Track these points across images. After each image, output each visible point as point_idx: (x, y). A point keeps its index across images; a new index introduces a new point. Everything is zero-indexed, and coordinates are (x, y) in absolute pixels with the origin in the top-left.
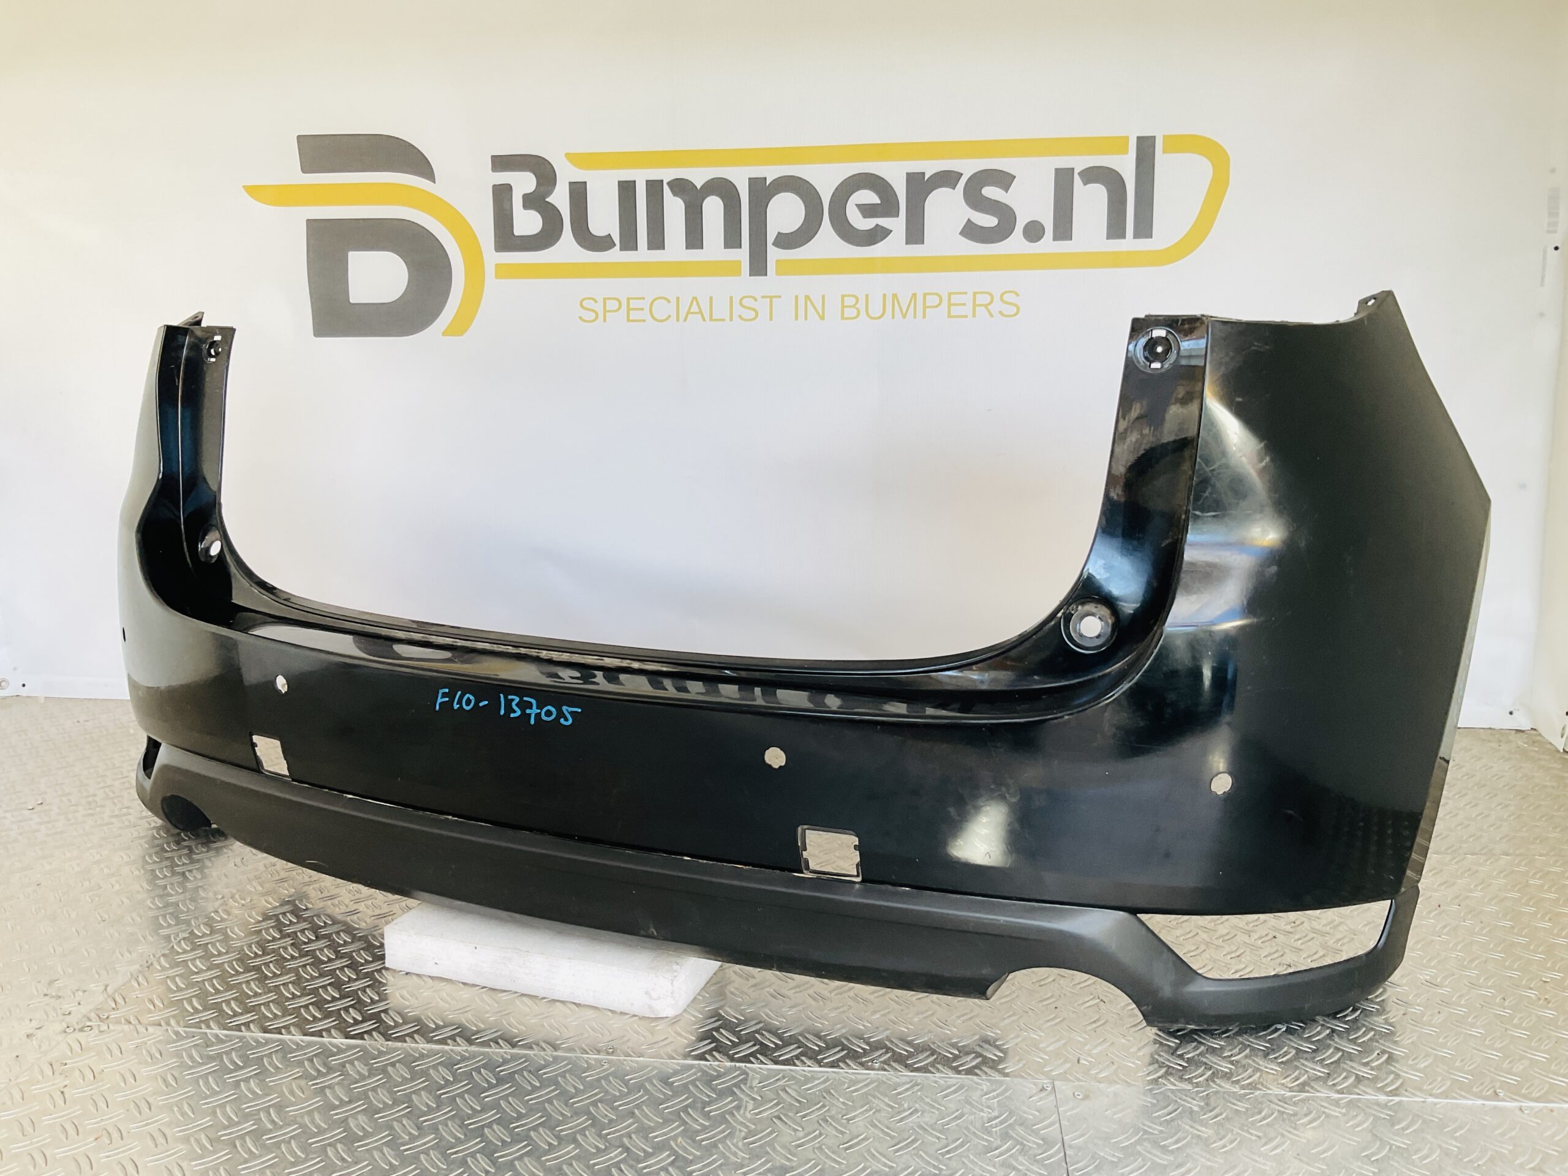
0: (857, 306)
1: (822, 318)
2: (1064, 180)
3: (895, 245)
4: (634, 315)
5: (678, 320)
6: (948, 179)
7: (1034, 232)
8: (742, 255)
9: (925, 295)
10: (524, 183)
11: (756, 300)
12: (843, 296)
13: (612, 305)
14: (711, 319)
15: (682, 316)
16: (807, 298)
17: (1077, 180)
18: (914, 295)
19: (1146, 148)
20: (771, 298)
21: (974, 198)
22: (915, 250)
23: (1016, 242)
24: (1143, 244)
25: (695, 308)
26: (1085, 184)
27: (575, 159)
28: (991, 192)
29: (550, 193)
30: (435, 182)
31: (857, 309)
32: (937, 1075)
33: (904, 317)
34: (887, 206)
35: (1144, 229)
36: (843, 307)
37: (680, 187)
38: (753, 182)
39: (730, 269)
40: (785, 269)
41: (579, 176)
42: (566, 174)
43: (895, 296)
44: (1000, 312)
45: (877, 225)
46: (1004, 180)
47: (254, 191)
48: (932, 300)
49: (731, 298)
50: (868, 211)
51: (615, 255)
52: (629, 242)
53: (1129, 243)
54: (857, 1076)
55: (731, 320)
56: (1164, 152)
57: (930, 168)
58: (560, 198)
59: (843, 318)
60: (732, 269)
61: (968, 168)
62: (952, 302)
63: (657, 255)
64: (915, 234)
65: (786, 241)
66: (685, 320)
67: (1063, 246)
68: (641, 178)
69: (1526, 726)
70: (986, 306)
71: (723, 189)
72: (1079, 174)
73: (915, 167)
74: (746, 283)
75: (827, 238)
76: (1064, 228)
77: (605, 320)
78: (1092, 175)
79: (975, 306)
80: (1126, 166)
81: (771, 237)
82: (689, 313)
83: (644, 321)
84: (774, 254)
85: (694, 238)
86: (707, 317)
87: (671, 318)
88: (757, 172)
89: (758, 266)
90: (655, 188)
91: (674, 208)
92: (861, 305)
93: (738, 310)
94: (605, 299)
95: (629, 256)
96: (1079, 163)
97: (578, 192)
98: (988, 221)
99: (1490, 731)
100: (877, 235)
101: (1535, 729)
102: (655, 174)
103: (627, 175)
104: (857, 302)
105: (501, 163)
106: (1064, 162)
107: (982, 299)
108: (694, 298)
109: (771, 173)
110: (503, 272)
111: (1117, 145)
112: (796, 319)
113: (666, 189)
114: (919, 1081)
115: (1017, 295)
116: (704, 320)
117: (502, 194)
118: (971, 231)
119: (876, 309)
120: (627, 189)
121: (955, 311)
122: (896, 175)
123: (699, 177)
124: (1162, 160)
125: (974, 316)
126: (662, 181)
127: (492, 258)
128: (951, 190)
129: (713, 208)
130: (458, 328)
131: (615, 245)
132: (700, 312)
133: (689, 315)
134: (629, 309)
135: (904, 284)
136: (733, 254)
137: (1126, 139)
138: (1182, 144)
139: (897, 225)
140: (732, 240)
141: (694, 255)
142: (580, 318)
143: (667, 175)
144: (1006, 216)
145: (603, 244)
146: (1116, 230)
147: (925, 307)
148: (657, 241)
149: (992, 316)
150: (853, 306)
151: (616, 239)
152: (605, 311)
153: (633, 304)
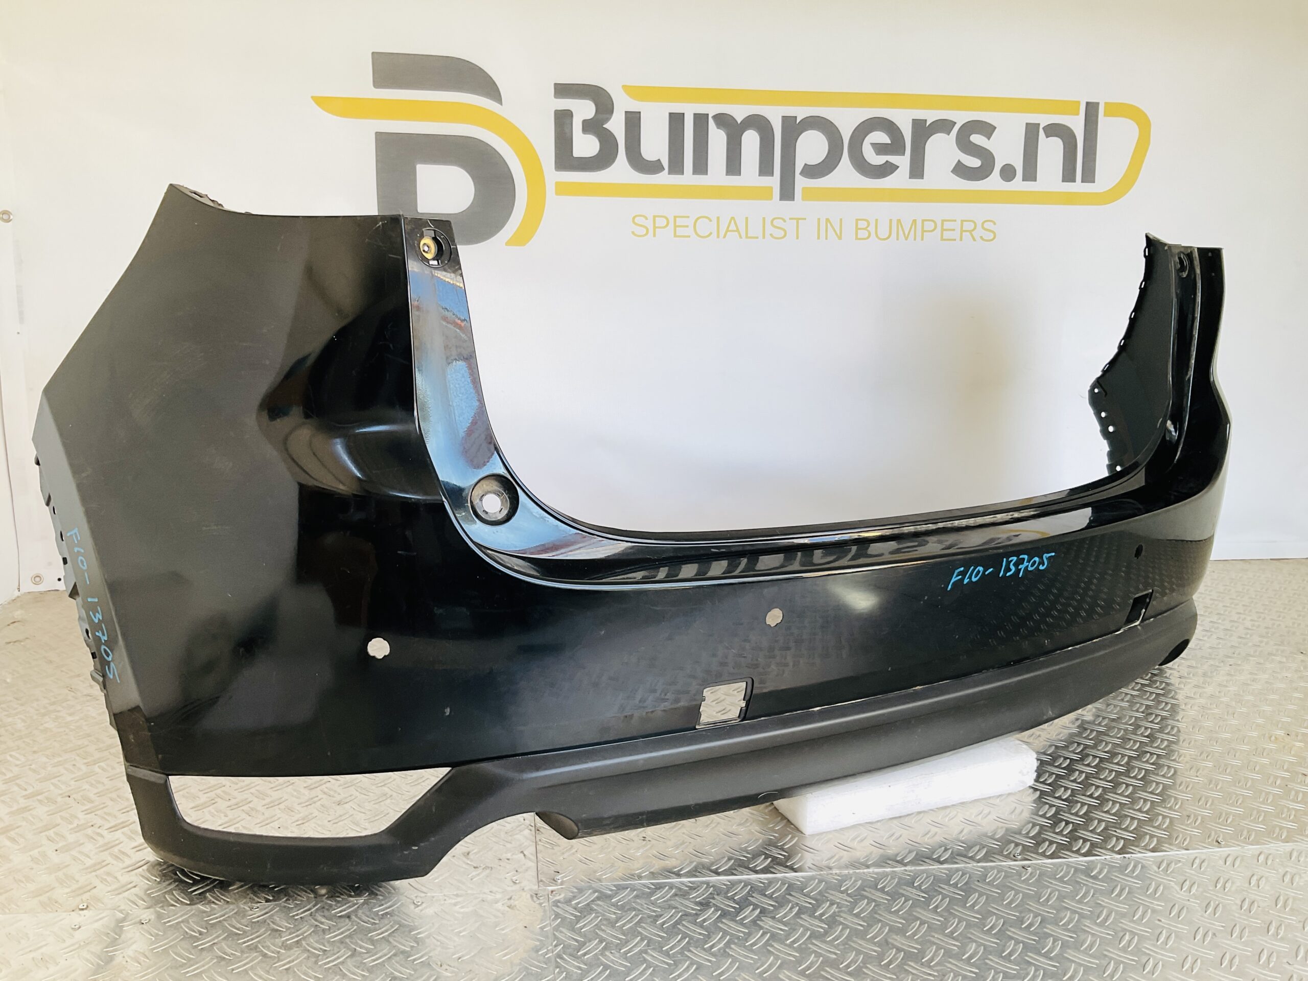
0: (868, 229)
1: (840, 238)
2: (1032, 131)
3: (900, 179)
4: (680, 231)
5: (718, 237)
6: (944, 126)
7: (1008, 173)
8: (774, 181)
9: (923, 221)
10: (584, 110)
11: (785, 221)
12: (857, 220)
13: (661, 222)
14: (747, 237)
15: (722, 235)
16: (827, 220)
17: (1042, 133)
18: (915, 221)
19: (1092, 110)
20: (798, 219)
21: (964, 144)
22: (917, 184)
23: (994, 181)
24: (1088, 188)
25: (733, 227)
26: (1047, 137)
27: (632, 91)
28: (977, 139)
29: (608, 120)
30: (501, 104)
31: (868, 231)
33: (906, 239)
34: (896, 146)
35: (1089, 176)
36: (857, 229)
37: (723, 120)
38: (785, 119)
39: (763, 194)
40: (810, 195)
41: (634, 106)
42: (622, 104)
43: (899, 221)
44: (981, 237)
45: (887, 161)
46: (987, 129)
47: (322, 102)
48: (929, 226)
49: (764, 219)
50: (880, 149)
51: (664, 178)
52: (676, 166)
53: (1078, 186)
55: (764, 237)
56: (1105, 116)
57: (931, 116)
58: (616, 125)
59: (857, 238)
60: (764, 193)
61: (961, 118)
62: (944, 228)
63: (700, 180)
64: (917, 171)
65: (812, 171)
66: (725, 237)
67: (1029, 186)
68: (689, 111)
70: (970, 232)
71: (759, 123)
72: (1043, 129)
73: (920, 114)
74: (776, 206)
75: (845, 170)
76: (1030, 174)
77: (654, 236)
78: (1054, 130)
79: (962, 231)
80: (1077, 125)
81: (799, 168)
82: (728, 230)
83: (689, 236)
84: (801, 182)
85: (733, 165)
86: (743, 235)
88: (790, 111)
89: (787, 192)
90: (701, 120)
91: (717, 139)
92: (872, 229)
93: (769, 229)
94: (655, 217)
95: (675, 179)
96: (1044, 120)
97: (633, 121)
98: (974, 162)
100: (887, 170)
102: (702, 109)
103: (677, 108)
104: (868, 226)
105: (563, 90)
106: (1033, 118)
107: (968, 226)
108: (733, 218)
109: (801, 113)
110: (563, 189)
111: (1069, 107)
112: (819, 238)
113: (711, 123)
115: (995, 224)
116: (741, 237)
117: (563, 119)
118: (960, 170)
119: (883, 231)
120: (676, 120)
121: (947, 235)
122: (904, 120)
123: (739, 113)
124: (1103, 121)
125: (961, 239)
126: (708, 114)
127: (553, 176)
128: (947, 136)
129: (751, 140)
130: (520, 239)
131: (664, 169)
132: (737, 230)
133: (728, 233)
134: (676, 226)
135: (907, 211)
136: (766, 181)
137: (1079, 103)
138: (1119, 110)
139: (903, 162)
140: (766, 168)
141: (734, 180)
142: (633, 233)
143: (712, 110)
144: (987, 158)
145: (654, 167)
146: (1068, 175)
147: (923, 231)
148: (701, 167)
149: (974, 240)
150: (865, 229)
151: (665, 163)
152: (655, 228)
153: (679, 222)
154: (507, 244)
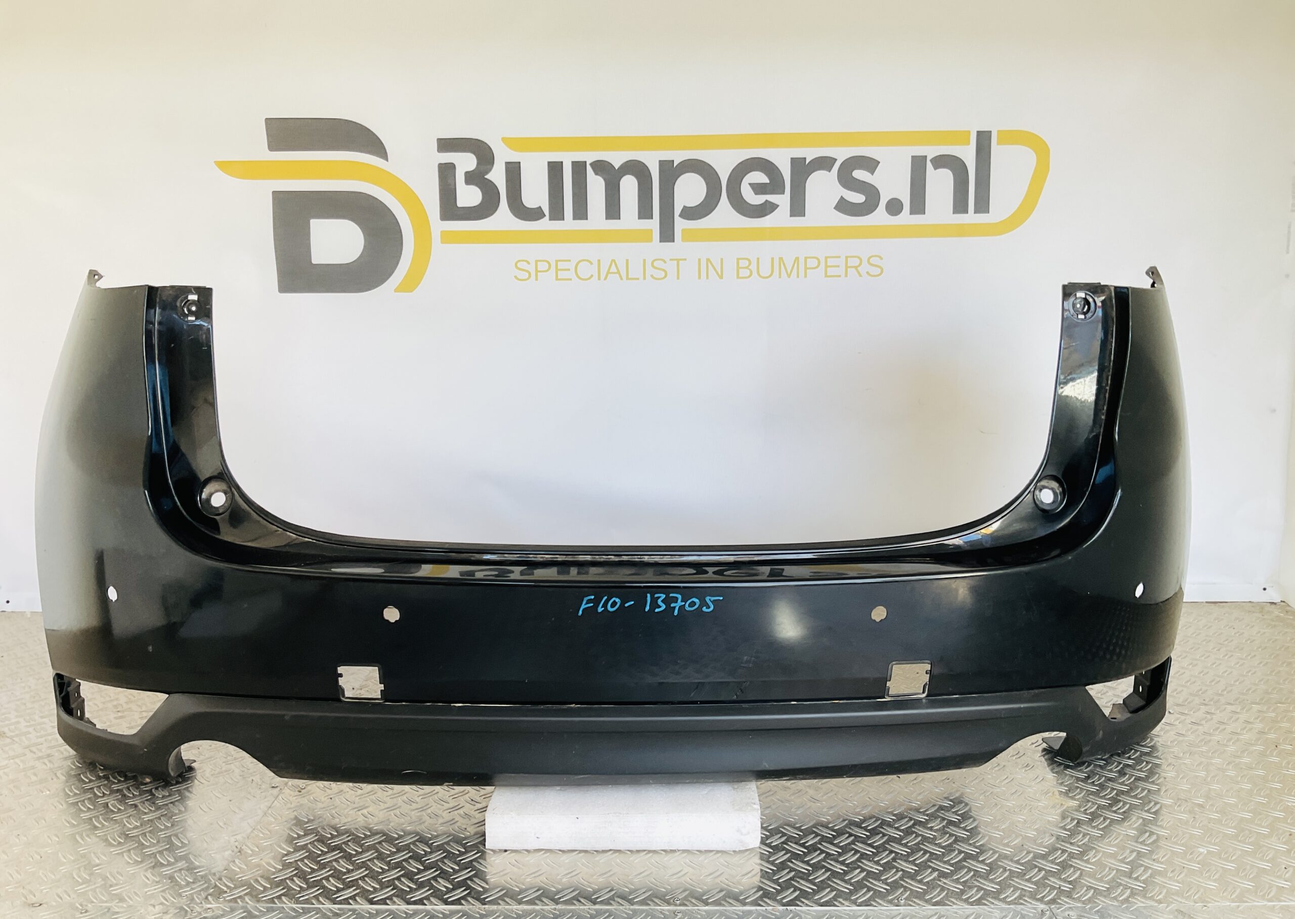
0: (750, 267)
1: (721, 277)
2: (918, 164)
3: (781, 217)
4: (561, 275)
5: (599, 279)
6: (825, 163)
7: (894, 207)
8: (654, 224)
9: (806, 258)
10: (466, 162)
11: (665, 262)
12: (738, 259)
13: (543, 266)
14: (628, 278)
15: (603, 277)
16: (708, 260)
17: (929, 165)
18: (797, 259)
19: (984, 140)
20: (678, 260)
21: (846, 179)
22: (798, 221)
23: (880, 216)
24: (982, 218)
25: (613, 269)
26: (935, 169)
27: (510, 143)
28: (860, 174)
29: (489, 171)
30: (387, 160)
31: (750, 270)
33: (789, 276)
34: (775, 185)
35: (983, 206)
36: (738, 268)
37: (601, 167)
38: (662, 163)
39: (643, 236)
40: (689, 236)
41: (514, 157)
42: (502, 156)
43: (781, 259)
44: (868, 273)
45: (767, 201)
46: (871, 164)
47: (225, 166)
48: (812, 263)
49: (644, 260)
50: (758, 189)
51: (545, 224)
52: (557, 213)
53: (971, 217)
55: (645, 278)
56: (998, 144)
57: (810, 154)
58: (497, 176)
59: (738, 277)
60: (645, 236)
61: (841, 154)
62: (828, 264)
63: (581, 224)
64: (798, 208)
65: (690, 213)
66: (605, 279)
67: (917, 219)
68: (567, 159)
69: (1277, 600)
70: (856, 267)
71: (637, 169)
72: (931, 161)
73: (798, 153)
74: (656, 247)
75: (724, 212)
76: (918, 205)
77: (537, 279)
78: (941, 162)
79: (847, 267)
80: (968, 155)
81: (678, 210)
82: (608, 273)
83: (571, 279)
84: (680, 224)
85: (613, 210)
86: (624, 277)
87: (593, 278)
88: (666, 156)
89: (667, 234)
90: (579, 168)
91: (596, 185)
92: (753, 267)
93: (650, 270)
94: (537, 261)
95: (557, 225)
96: (931, 152)
97: (513, 171)
98: (858, 198)
99: (1250, 604)
100: (766, 209)
101: (1284, 602)
102: (579, 157)
103: (555, 157)
104: (750, 264)
105: (446, 145)
106: (919, 151)
107: (853, 262)
108: (613, 261)
109: (678, 157)
110: (447, 238)
111: (960, 137)
112: (700, 278)
113: (589, 169)
114: (942, 913)
115: (881, 259)
116: (622, 279)
117: (446, 172)
118: (843, 206)
119: (765, 270)
120: (555, 169)
121: (830, 271)
122: (782, 160)
123: (617, 159)
124: (996, 150)
125: (846, 276)
126: (586, 162)
127: (438, 226)
128: (828, 172)
129: (629, 186)
130: (409, 285)
131: (545, 216)
132: (618, 272)
133: (609, 275)
134: (557, 270)
135: (788, 249)
136: (645, 224)
137: (969, 132)
138: (1013, 137)
139: (783, 200)
140: (645, 212)
141: (613, 224)
142: (516, 277)
143: (589, 157)
144: (872, 194)
145: (535, 214)
146: (960, 206)
147: (806, 268)
148: (581, 212)
149: (860, 276)
150: (747, 268)
151: (546, 211)
152: (537, 271)
153: (561, 265)
154: (396, 291)
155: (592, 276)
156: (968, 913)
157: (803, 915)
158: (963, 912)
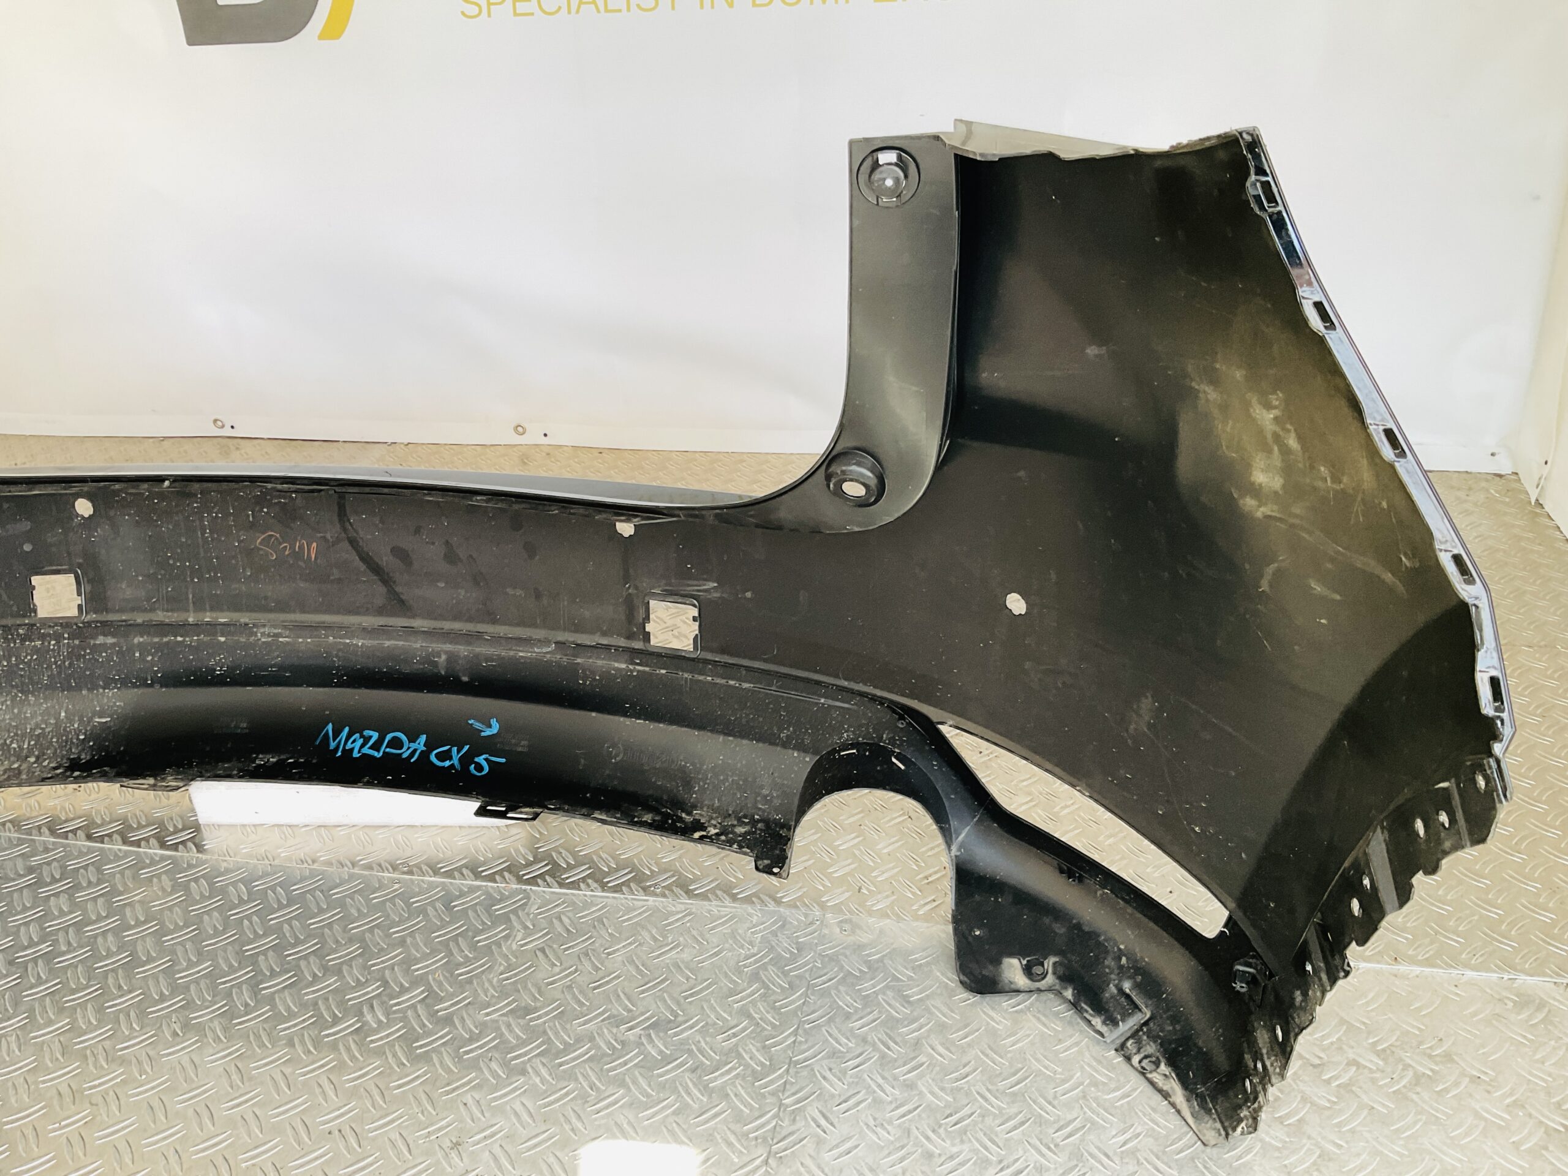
1: (731, 5)
4: (520, 8)
5: (569, 12)
14: (607, 11)
15: (573, 10)
32: (714, 903)
33: (824, 3)
54: (635, 902)
55: (629, 10)
66: (578, 12)
69: (1506, 469)
77: (489, 16)
82: (581, 3)
83: (532, 14)
86: (602, 8)
87: (562, 10)
99: (1465, 475)
101: (1517, 474)
112: (702, 7)
114: (694, 910)
116: (598, 11)
130: (334, 30)
132: (594, 2)
133: (582, 6)
142: (463, 13)
152: (489, 3)
155: (560, 8)
156: (722, 913)
157: (533, 897)
158: (718, 911)
